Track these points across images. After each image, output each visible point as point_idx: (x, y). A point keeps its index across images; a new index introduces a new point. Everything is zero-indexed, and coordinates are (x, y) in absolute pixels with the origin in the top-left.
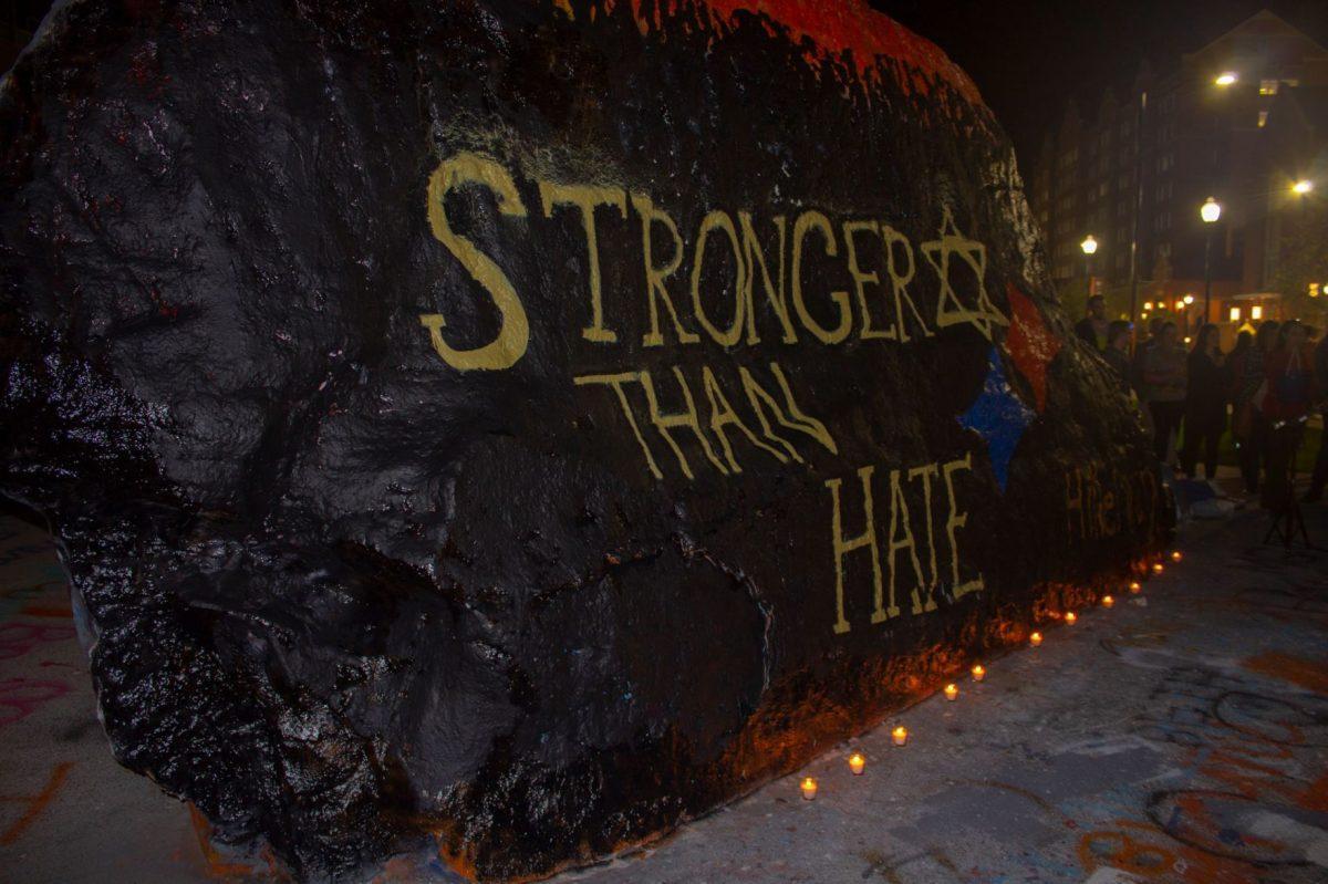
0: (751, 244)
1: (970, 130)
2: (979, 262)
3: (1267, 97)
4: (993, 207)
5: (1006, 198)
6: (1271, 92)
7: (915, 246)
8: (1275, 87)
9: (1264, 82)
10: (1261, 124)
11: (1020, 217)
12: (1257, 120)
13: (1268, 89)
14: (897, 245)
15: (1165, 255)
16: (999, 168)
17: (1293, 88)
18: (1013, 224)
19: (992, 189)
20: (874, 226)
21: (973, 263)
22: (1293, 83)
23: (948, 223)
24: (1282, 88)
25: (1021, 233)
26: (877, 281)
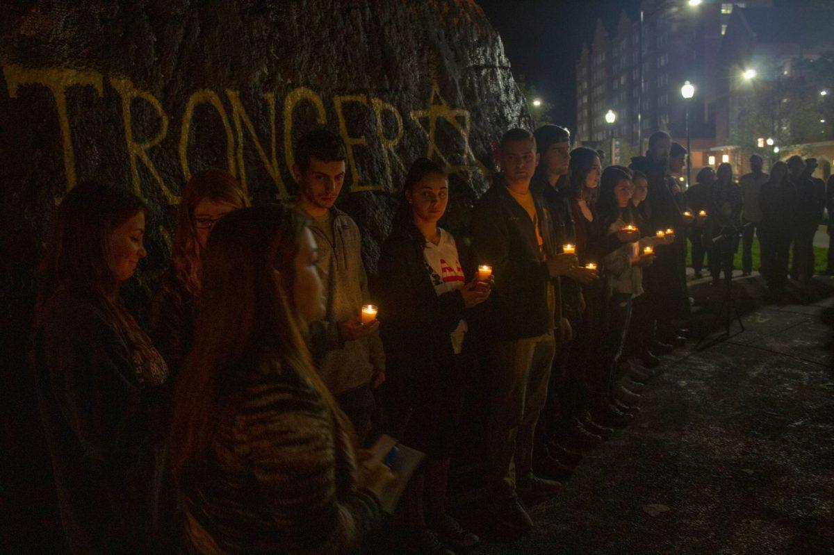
0: (240, 117)
1: (455, 21)
2: (464, 126)
3: (726, 15)
4: (479, 83)
5: (493, 75)
6: (729, 12)
7: (403, 114)
8: (731, 8)
9: (723, 5)
10: (723, 33)
11: (507, 91)
12: (720, 30)
13: (727, 9)
14: (386, 114)
15: (664, 122)
16: (485, 51)
17: (742, 9)
18: (499, 95)
19: (478, 68)
20: (361, 99)
21: (459, 127)
22: (742, 5)
23: (436, 94)
24: (735, 9)
25: (508, 102)
26: (365, 144)
